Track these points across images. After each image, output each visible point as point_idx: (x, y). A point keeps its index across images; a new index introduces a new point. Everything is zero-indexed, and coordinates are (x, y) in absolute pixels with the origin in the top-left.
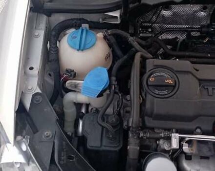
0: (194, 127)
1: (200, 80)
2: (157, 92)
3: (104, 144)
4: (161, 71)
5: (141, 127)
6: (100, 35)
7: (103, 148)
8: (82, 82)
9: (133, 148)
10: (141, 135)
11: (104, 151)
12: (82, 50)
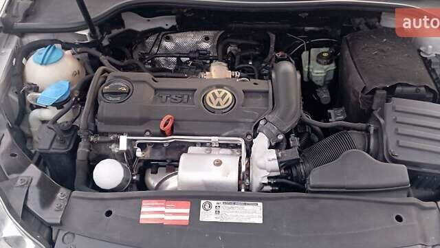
0: (143, 131)
1: (156, 90)
2: (111, 98)
3: (53, 146)
4: (119, 82)
5: (92, 131)
6: (68, 52)
7: (52, 151)
8: (40, 94)
9: (82, 150)
10: (92, 138)
11: (52, 154)
12: (46, 64)
